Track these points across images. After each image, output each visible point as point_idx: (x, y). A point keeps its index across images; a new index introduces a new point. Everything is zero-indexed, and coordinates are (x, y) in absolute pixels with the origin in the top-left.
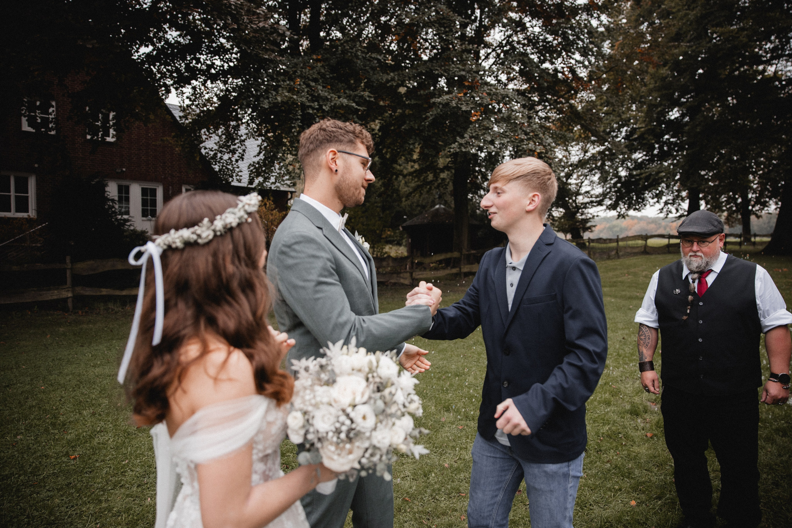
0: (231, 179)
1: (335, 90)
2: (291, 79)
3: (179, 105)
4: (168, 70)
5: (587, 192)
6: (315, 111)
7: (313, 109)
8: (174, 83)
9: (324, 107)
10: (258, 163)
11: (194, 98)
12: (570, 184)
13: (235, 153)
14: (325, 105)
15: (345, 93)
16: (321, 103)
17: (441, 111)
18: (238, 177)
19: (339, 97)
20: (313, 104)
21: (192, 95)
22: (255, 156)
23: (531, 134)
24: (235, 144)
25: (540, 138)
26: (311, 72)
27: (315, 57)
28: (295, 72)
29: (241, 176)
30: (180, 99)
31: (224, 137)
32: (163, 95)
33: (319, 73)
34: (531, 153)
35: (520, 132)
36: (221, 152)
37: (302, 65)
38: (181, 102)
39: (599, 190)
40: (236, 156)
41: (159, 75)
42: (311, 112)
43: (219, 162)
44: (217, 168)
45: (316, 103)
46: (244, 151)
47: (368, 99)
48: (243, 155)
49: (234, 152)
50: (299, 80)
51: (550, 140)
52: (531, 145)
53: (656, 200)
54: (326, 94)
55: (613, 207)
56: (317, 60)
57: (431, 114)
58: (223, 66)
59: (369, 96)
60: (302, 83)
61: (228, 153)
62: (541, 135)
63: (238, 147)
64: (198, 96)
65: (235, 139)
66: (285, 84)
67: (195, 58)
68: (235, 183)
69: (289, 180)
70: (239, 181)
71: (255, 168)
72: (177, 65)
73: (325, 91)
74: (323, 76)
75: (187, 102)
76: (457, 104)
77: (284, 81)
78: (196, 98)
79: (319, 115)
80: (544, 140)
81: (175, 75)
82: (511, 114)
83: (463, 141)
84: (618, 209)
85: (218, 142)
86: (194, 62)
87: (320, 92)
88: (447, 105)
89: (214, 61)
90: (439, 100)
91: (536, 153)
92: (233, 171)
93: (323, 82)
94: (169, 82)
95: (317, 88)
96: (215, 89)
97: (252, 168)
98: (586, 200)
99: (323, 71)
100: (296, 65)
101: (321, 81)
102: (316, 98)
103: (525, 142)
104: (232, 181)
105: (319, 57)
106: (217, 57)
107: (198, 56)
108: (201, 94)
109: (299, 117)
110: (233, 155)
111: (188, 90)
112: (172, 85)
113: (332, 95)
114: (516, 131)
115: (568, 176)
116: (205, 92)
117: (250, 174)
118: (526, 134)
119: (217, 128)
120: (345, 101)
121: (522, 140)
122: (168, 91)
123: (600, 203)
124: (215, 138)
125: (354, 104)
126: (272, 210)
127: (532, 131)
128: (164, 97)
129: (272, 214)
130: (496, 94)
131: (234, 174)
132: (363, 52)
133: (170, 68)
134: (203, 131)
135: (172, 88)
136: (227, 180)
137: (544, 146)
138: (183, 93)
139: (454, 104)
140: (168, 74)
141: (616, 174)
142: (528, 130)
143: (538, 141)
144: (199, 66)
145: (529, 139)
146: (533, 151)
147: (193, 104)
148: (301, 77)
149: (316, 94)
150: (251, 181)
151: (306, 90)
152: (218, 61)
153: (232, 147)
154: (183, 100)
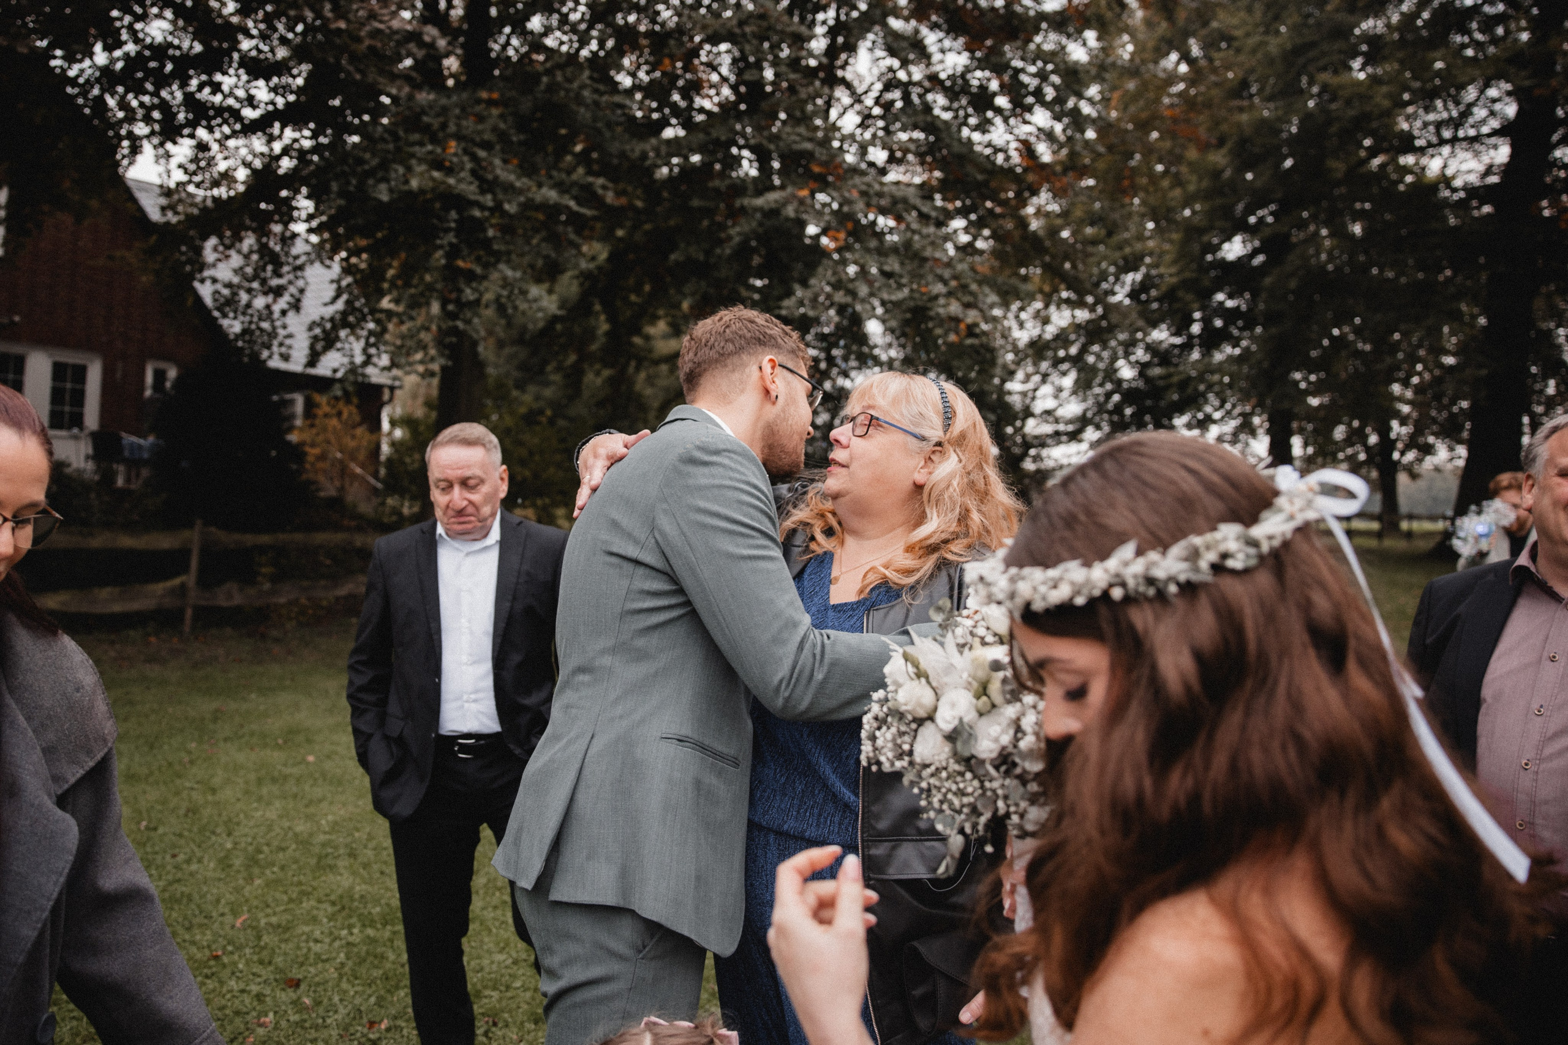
0: (265, 354)
1: (528, 169)
2: (434, 140)
3: (158, 181)
4: (142, 105)
6: (487, 214)
7: (483, 208)
8: (153, 133)
9: (507, 207)
10: (332, 319)
11: (192, 167)
13: (281, 295)
14: (509, 202)
15: (551, 177)
16: (501, 196)
17: (761, 224)
18: (283, 350)
19: (540, 186)
20: (480, 198)
21: (191, 161)
22: (326, 305)
23: (953, 283)
24: (280, 276)
25: (972, 294)
26: (480, 127)
27: (484, 95)
28: (444, 126)
29: (290, 347)
30: (161, 169)
31: (255, 257)
32: (124, 157)
33: (494, 129)
34: (953, 324)
35: (930, 278)
36: (249, 291)
37: (457, 111)
38: (165, 177)
39: (1073, 408)
40: (282, 303)
41: (121, 115)
42: (477, 213)
43: (244, 314)
44: (233, 326)
45: (489, 197)
46: (302, 291)
47: (600, 192)
48: (298, 300)
49: (278, 292)
50: (453, 144)
51: (993, 298)
52: (955, 308)
54: (512, 177)
56: (491, 103)
57: (736, 232)
58: (273, 103)
59: (604, 187)
60: (460, 151)
61: (265, 293)
62: (974, 287)
63: (290, 282)
64: (203, 164)
65: (281, 265)
66: (424, 150)
67: (209, 83)
68: (275, 363)
69: (421, 362)
70: (285, 357)
71: (324, 331)
72: (164, 94)
73: (509, 172)
74: (503, 136)
75: (179, 176)
76: (797, 211)
77: (421, 144)
78: (199, 168)
79: (494, 221)
80: (980, 297)
81: (156, 115)
82: (911, 239)
83: (806, 294)
85: (241, 268)
86: (208, 89)
87: (499, 172)
88: (773, 213)
89: (253, 92)
90: (759, 202)
91: (962, 326)
92: (273, 334)
93: (503, 151)
94: (141, 129)
95: (491, 164)
96: (243, 151)
97: (317, 331)
99: (502, 126)
100: (445, 110)
101: (498, 147)
102: (487, 185)
103: (942, 301)
104: (270, 357)
105: (495, 96)
106: (261, 83)
107: (218, 77)
108: (211, 162)
109: (453, 225)
110: (275, 301)
111: (182, 150)
112: (148, 137)
113: (525, 180)
114: (921, 276)
115: (1008, 373)
116: (219, 156)
117: (312, 347)
118: (945, 283)
119: (238, 237)
120: (552, 195)
121: (934, 297)
122: (135, 150)
124: (236, 260)
125: (572, 204)
126: (354, 427)
127: (955, 277)
128: (125, 162)
129: (356, 438)
130: (880, 195)
131: (275, 343)
132: (596, 91)
133: (146, 99)
134: (213, 241)
135: (145, 143)
136: (257, 356)
138: (168, 156)
139: (790, 211)
140: (140, 113)
141: (1111, 373)
142: (947, 273)
143: (967, 299)
144: (218, 99)
145: (950, 294)
146: (957, 320)
147: (190, 182)
148: (459, 137)
149: (490, 177)
150: (313, 359)
151: (469, 166)
152: (261, 91)
153: (275, 282)
154: (168, 172)
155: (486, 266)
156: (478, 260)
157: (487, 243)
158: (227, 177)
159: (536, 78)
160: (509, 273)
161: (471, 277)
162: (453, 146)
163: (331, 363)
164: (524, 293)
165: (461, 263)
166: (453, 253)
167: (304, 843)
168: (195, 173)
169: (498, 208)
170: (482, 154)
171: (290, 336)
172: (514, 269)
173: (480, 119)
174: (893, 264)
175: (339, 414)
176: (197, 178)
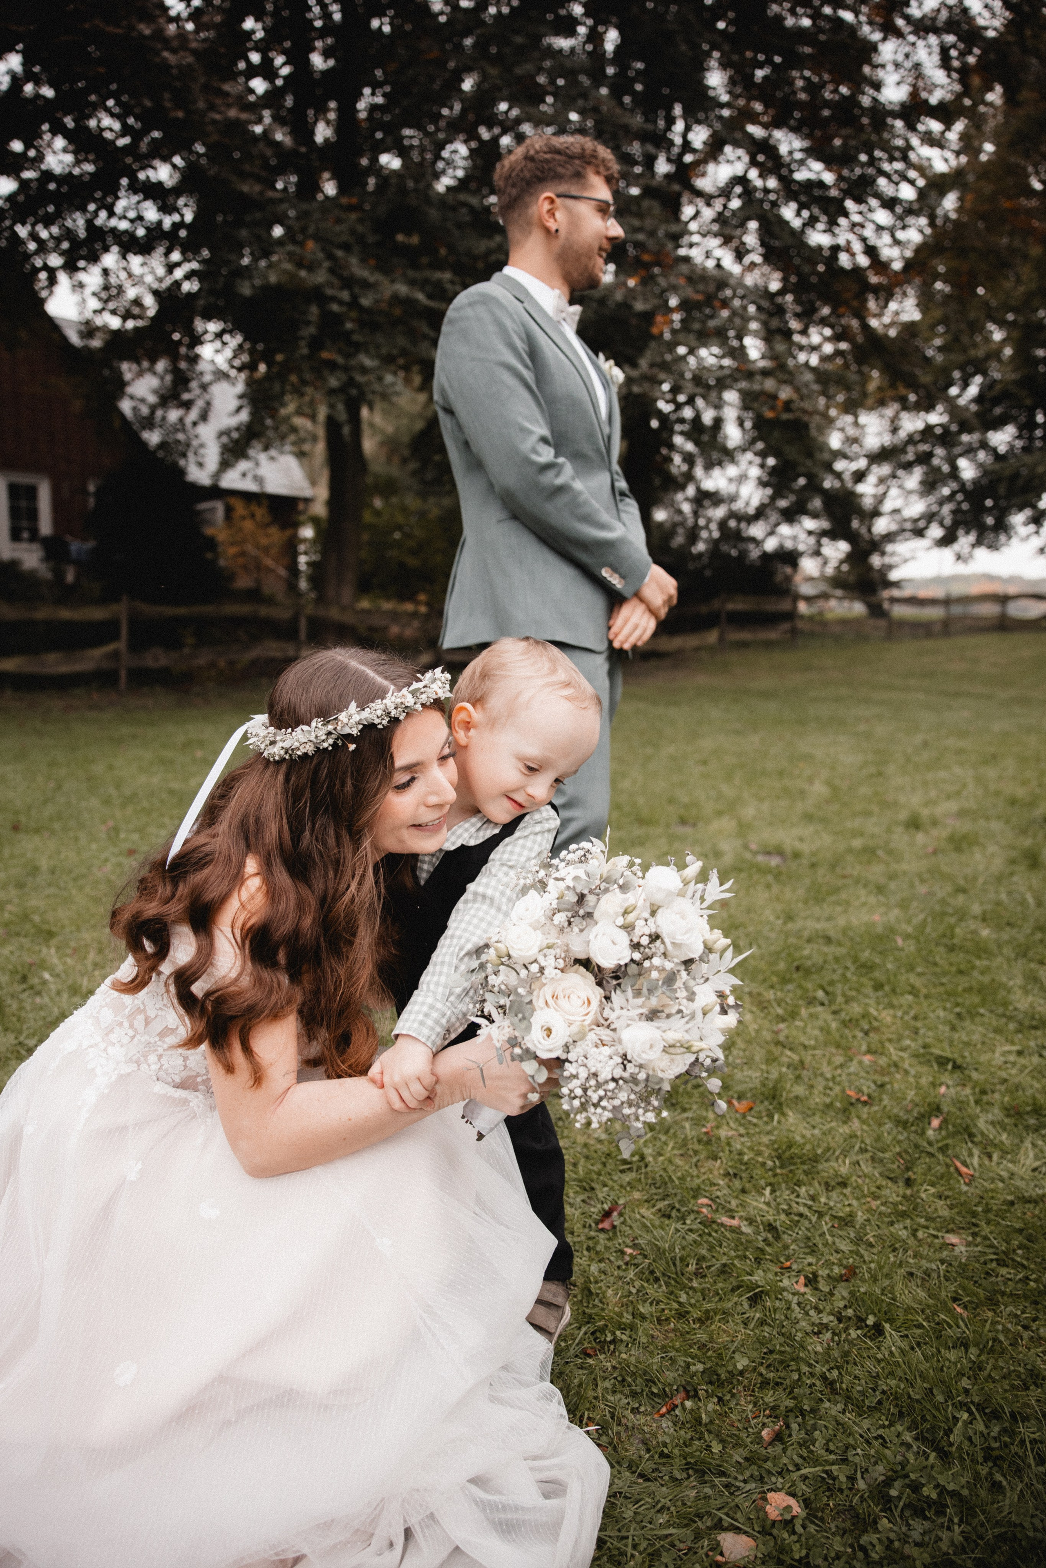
0: (182, 462)
1: (384, 268)
2: (296, 241)
4: (51, 236)
5: (896, 511)
6: (344, 308)
7: (341, 302)
8: (65, 263)
9: (363, 301)
10: (238, 429)
11: (104, 295)
12: (861, 496)
13: (191, 408)
14: (365, 297)
15: (405, 274)
16: (357, 291)
18: (198, 457)
19: (393, 281)
20: (338, 294)
21: (102, 289)
22: (231, 415)
24: (188, 390)
26: (338, 229)
27: (345, 201)
28: (304, 228)
29: (203, 455)
30: (77, 298)
31: (169, 378)
32: (42, 289)
33: (353, 232)
34: (770, 401)
36: (163, 407)
37: (317, 215)
38: (82, 308)
39: (919, 507)
40: (193, 414)
41: (34, 246)
42: (335, 307)
43: (161, 427)
44: (153, 438)
45: (347, 292)
46: (208, 403)
47: (449, 286)
48: (206, 412)
49: (187, 405)
50: (311, 243)
53: (1032, 528)
54: (367, 274)
55: (947, 540)
56: (350, 208)
58: (160, 223)
59: (452, 282)
60: (318, 250)
61: (177, 407)
63: (198, 397)
64: (114, 292)
65: (189, 381)
66: (285, 251)
67: (105, 207)
68: (193, 474)
71: (233, 440)
72: (69, 223)
73: (365, 269)
74: (360, 238)
75: (94, 304)
76: (625, 299)
77: (282, 244)
78: (111, 295)
79: (351, 315)
80: (797, 375)
81: (65, 244)
83: (635, 374)
84: (956, 547)
85: (158, 388)
86: (103, 214)
87: (355, 269)
88: (605, 301)
89: (143, 212)
91: (779, 403)
92: (188, 445)
93: (360, 251)
95: (348, 263)
97: (226, 439)
98: (894, 527)
99: (360, 228)
100: (306, 215)
102: (345, 282)
103: (758, 377)
104: (188, 467)
105: (354, 201)
106: (149, 203)
107: (111, 200)
108: (120, 289)
109: (314, 318)
110: (186, 413)
111: (92, 278)
112: (61, 267)
113: (378, 277)
115: (860, 476)
116: (127, 284)
117: (222, 454)
119: (153, 361)
122: (52, 281)
123: (920, 533)
124: (150, 379)
125: (421, 297)
126: (268, 525)
128: (45, 295)
129: (267, 536)
130: (703, 280)
131: (191, 452)
133: (55, 230)
134: (129, 363)
135: (60, 274)
136: (175, 464)
137: (797, 390)
138: (81, 285)
139: (619, 298)
140: (51, 244)
141: (954, 472)
144: (113, 222)
147: (104, 309)
148: (317, 237)
149: (345, 273)
151: (327, 262)
152: (150, 211)
153: (186, 396)
154: (84, 300)
155: (347, 356)
156: (340, 351)
157: (348, 334)
158: (137, 302)
161: (332, 366)
162: (311, 246)
165: (325, 355)
166: (316, 344)
168: (106, 301)
169: (354, 303)
170: (340, 253)
171: (202, 446)
172: (372, 358)
173: (339, 221)
175: (253, 516)
176: (111, 305)
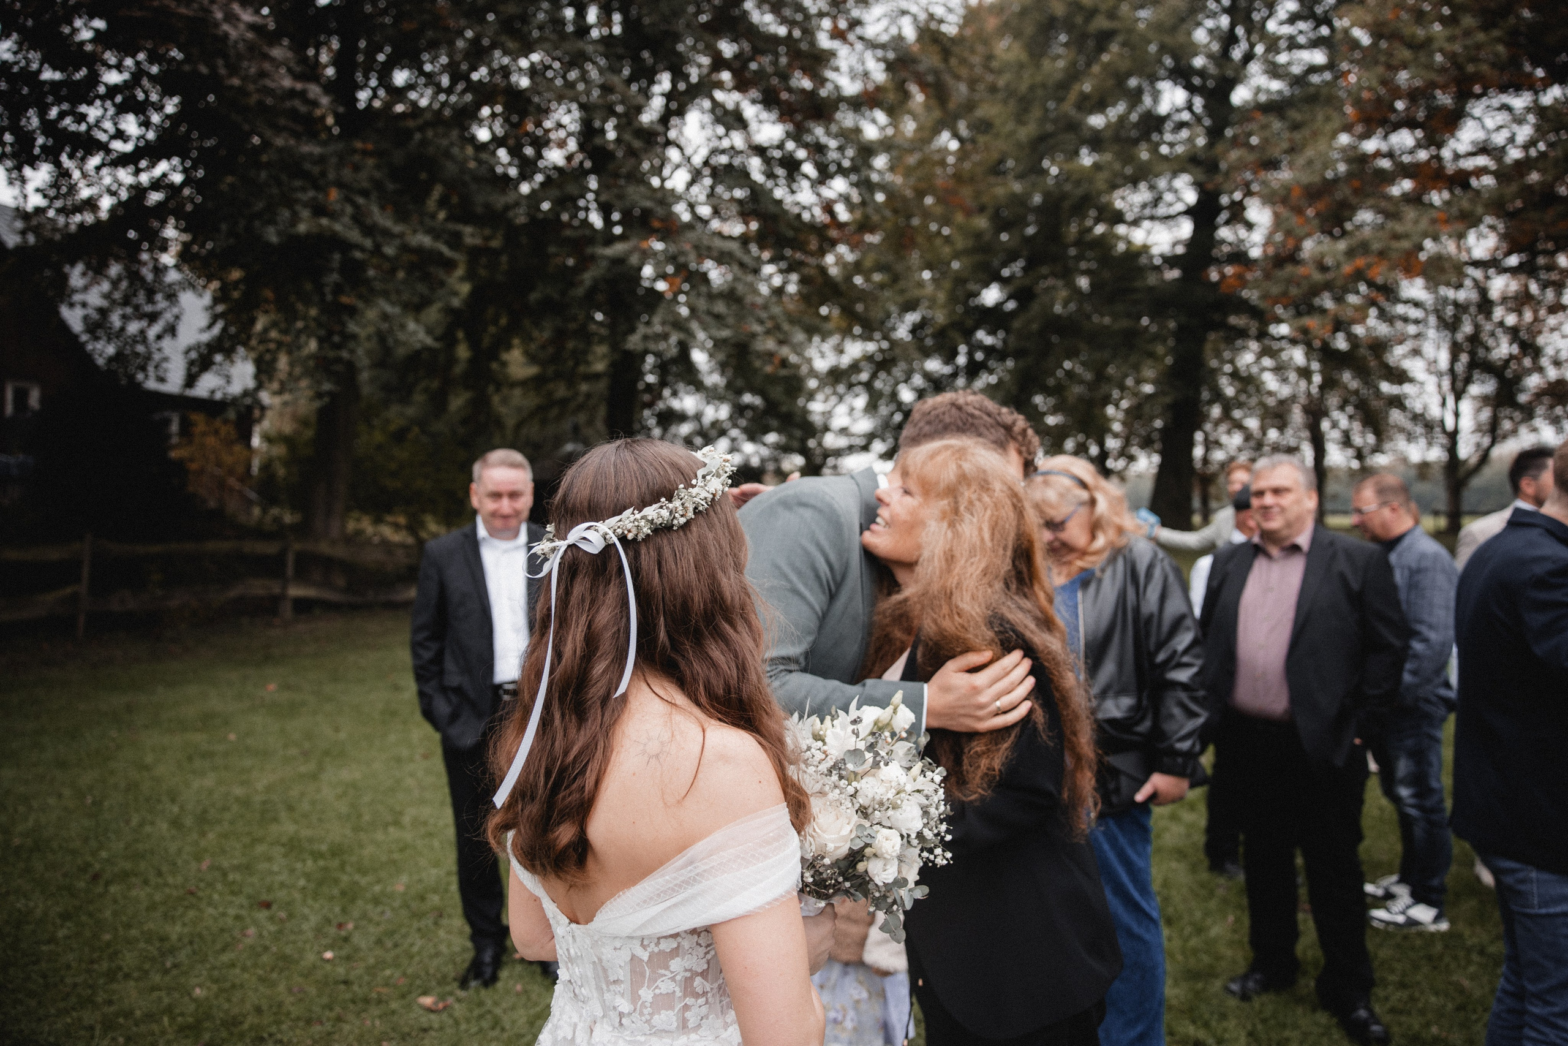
0: (140, 376)
1: (402, 216)
2: (317, 188)
3: (13, 204)
5: (843, 429)
6: (367, 255)
7: (362, 249)
8: (4, 155)
9: (385, 249)
10: (208, 344)
11: (52, 193)
12: (812, 413)
13: (155, 321)
14: (387, 245)
15: (421, 223)
16: (379, 239)
17: (608, 271)
18: (159, 372)
19: (415, 232)
20: (361, 242)
21: (51, 186)
24: (154, 302)
25: (785, 333)
26: (357, 176)
28: (323, 174)
29: (166, 370)
30: (16, 192)
31: (124, 284)
33: (370, 178)
34: (769, 358)
35: (750, 319)
36: (121, 315)
37: (334, 160)
38: (21, 200)
39: (864, 425)
40: (157, 328)
42: (358, 255)
43: (117, 338)
44: (104, 350)
45: (369, 240)
46: (177, 317)
48: (174, 326)
49: (153, 318)
50: (334, 191)
51: (799, 336)
52: (770, 344)
54: (389, 223)
55: (889, 455)
56: (365, 153)
57: (589, 275)
58: (144, 138)
60: (341, 199)
61: (139, 319)
62: (786, 326)
63: (165, 309)
64: (64, 190)
65: (154, 292)
66: (307, 196)
67: (72, 112)
68: (152, 384)
70: (161, 380)
71: (200, 355)
73: (386, 218)
76: (639, 261)
77: (303, 189)
78: (59, 194)
79: (374, 262)
80: (792, 335)
82: (735, 285)
83: (649, 331)
85: (111, 294)
86: (69, 119)
87: (377, 218)
88: (619, 261)
89: (123, 126)
90: (605, 252)
91: (776, 361)
92: (148, 357)
93: (379, 199)
95: (369, 210)
96: (108, 180)
97: (194, 355)
98: (842, 442)
99: (378, 175)
100: (323, 159)
101: (374, 195)
102: (368, 230)
103: (760, 338)
104: (147, 377)
105: (370, 147)
106: (130, 117)
107: (83, 108)
108: (73, 189)
109: (337, 265)
110: (149, 325)
111: (42, 175)
113: (401, 226)
114: (743, 318)
116: (82, 184)
117: (189, 369)
118: (761, 322)
119: (104, 264)
120: (426, 240)
121: (754, 335)
123: (865, 448)
124: (105, 286)
125: (444, 249)
127: (770, 318)
130: (710, 249)
131: (151, 365)
134: (79, 268)
136: (132, 378)
138: (23, 181)
139: (632, 261)
141: (894, 396)
142: (764, 315)
143: (781, 337)
144: (82, 129)
145: (768, 332)
146: (771, 355)
147: (49, 207)
148: (340, 185)
149: (369, 221)
150: (191, 380)
151: (349, 210)
152: (130, 124)
153: (148, 308)
154: (25, 197)
155: (365, 301)
156: (359, 295)
157: (367, 282)
158: (91, 204)
159: (408, 134)
160: (389, 309)
161: (353, 311)
162: (334, 194)
163: (207, 384)
164: (403, 327)
165: (345, 300)
166: (339, 290)
167: (245, 803)
168: (56, 198)
169: (377, 250)
170: (361, 201)
171: (166, 359)
172: (393, 304)
173: (357, 168)
174: (720, 307)
175: (216, 432)
176: (59, 204)
